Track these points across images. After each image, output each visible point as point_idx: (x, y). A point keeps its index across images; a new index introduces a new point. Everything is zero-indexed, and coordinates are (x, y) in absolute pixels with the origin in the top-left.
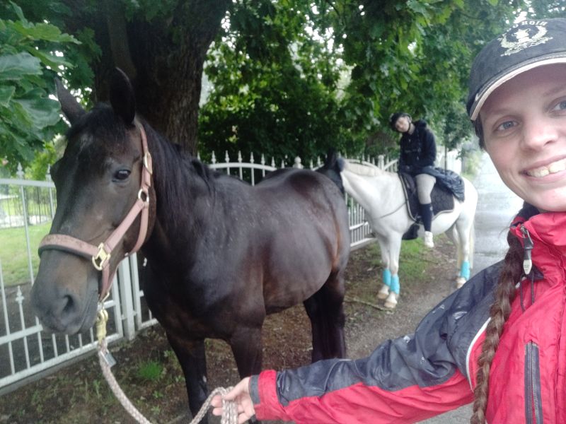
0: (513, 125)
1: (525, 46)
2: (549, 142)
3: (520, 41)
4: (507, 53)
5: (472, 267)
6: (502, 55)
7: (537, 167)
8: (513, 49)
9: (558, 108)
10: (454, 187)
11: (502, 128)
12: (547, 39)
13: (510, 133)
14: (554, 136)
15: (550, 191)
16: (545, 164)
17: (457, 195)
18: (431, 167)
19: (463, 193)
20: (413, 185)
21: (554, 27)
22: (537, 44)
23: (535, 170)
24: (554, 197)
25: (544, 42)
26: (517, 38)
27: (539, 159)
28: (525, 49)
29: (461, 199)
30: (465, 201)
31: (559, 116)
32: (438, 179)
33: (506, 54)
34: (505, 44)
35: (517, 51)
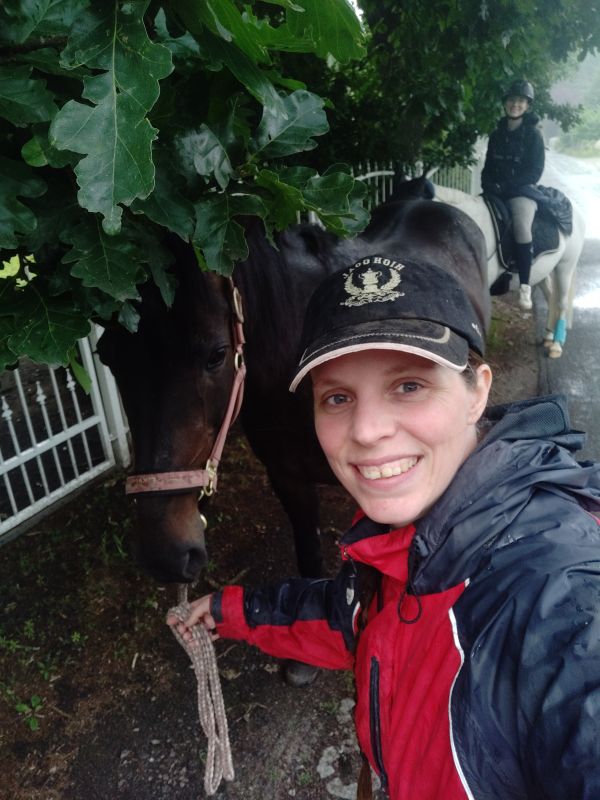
0: (346, 401)
1: (370, 298)
2: (385, 438)
3: (365, 291)
4: (348, 303)
5: (570, 326)
6: (342, 304)
7: (368, 464)
8: (356, 300)
9: (401, 389)
10: (560, 214)
11: (332, 401)
12: (397, 295)
13: (340, 410)
14: (389, 430)
15: (381, 500)
16: (378, 464)
17: (564, 226)
18: (532, 186)
19: (571, 223)
20: (507, 217)
21: (411, 276)
22: (385, 300)
23: (365, 468)
24: (385, 509)
25: (392, 299)
26: (364, 283)
27: (370, 456)
28: (369, 304)
29: (568, 232)
30: (573, 235)
31: (400, 401)
32: (540, 203)
33: (346, 304)
34: (349, 287)
35: (360, 304)
